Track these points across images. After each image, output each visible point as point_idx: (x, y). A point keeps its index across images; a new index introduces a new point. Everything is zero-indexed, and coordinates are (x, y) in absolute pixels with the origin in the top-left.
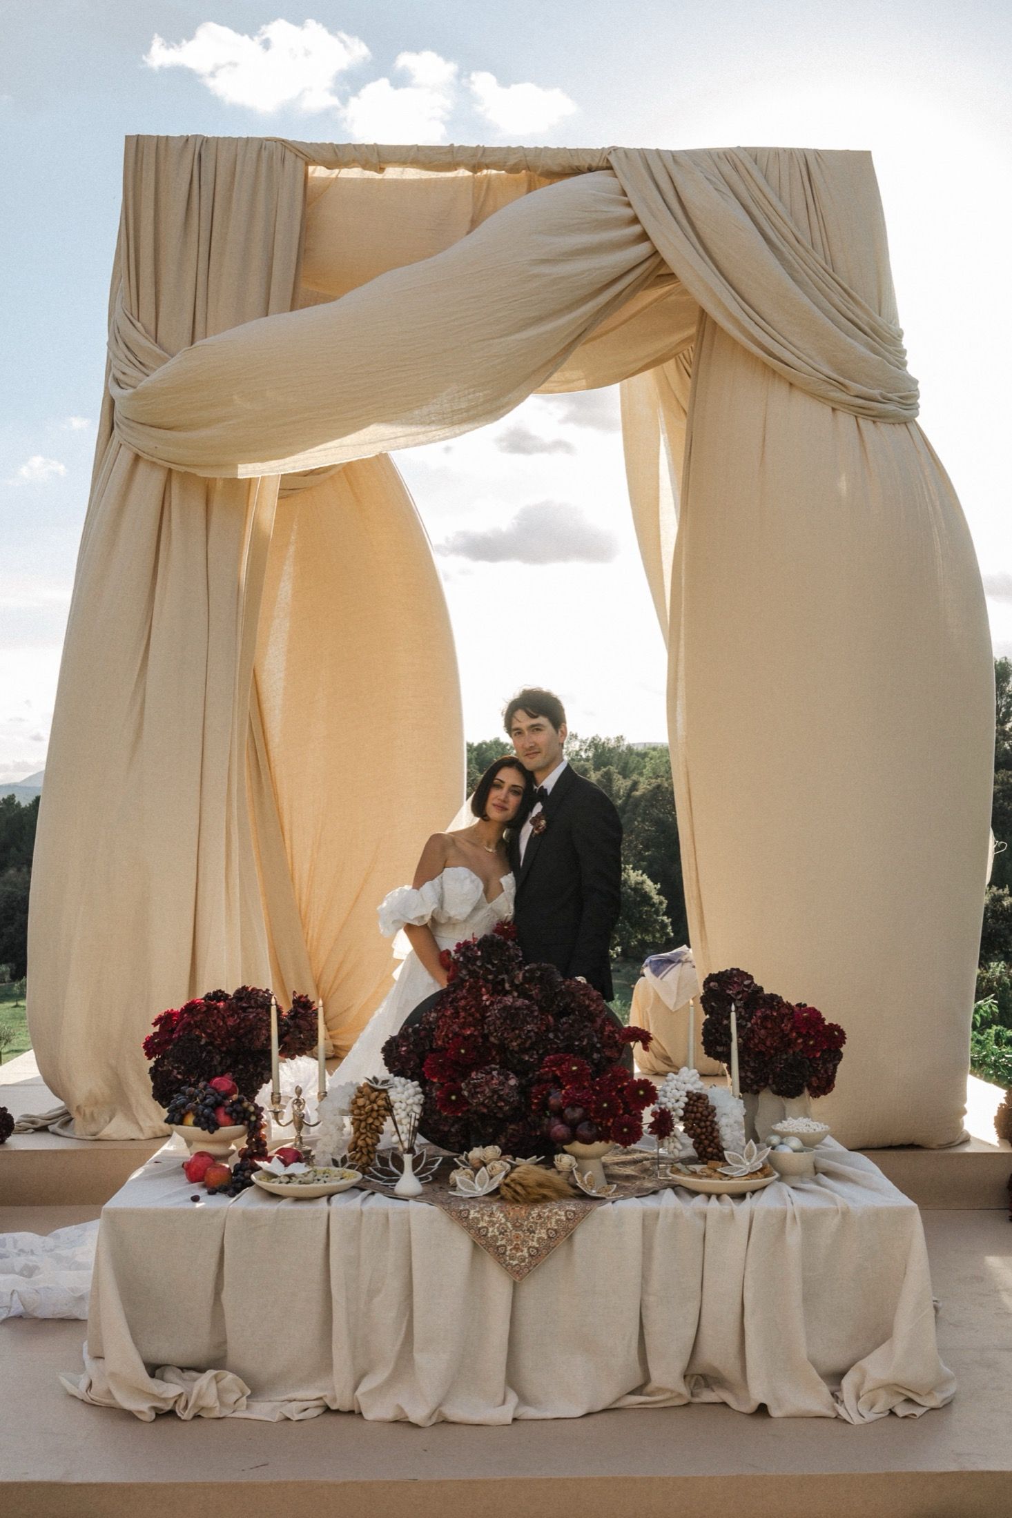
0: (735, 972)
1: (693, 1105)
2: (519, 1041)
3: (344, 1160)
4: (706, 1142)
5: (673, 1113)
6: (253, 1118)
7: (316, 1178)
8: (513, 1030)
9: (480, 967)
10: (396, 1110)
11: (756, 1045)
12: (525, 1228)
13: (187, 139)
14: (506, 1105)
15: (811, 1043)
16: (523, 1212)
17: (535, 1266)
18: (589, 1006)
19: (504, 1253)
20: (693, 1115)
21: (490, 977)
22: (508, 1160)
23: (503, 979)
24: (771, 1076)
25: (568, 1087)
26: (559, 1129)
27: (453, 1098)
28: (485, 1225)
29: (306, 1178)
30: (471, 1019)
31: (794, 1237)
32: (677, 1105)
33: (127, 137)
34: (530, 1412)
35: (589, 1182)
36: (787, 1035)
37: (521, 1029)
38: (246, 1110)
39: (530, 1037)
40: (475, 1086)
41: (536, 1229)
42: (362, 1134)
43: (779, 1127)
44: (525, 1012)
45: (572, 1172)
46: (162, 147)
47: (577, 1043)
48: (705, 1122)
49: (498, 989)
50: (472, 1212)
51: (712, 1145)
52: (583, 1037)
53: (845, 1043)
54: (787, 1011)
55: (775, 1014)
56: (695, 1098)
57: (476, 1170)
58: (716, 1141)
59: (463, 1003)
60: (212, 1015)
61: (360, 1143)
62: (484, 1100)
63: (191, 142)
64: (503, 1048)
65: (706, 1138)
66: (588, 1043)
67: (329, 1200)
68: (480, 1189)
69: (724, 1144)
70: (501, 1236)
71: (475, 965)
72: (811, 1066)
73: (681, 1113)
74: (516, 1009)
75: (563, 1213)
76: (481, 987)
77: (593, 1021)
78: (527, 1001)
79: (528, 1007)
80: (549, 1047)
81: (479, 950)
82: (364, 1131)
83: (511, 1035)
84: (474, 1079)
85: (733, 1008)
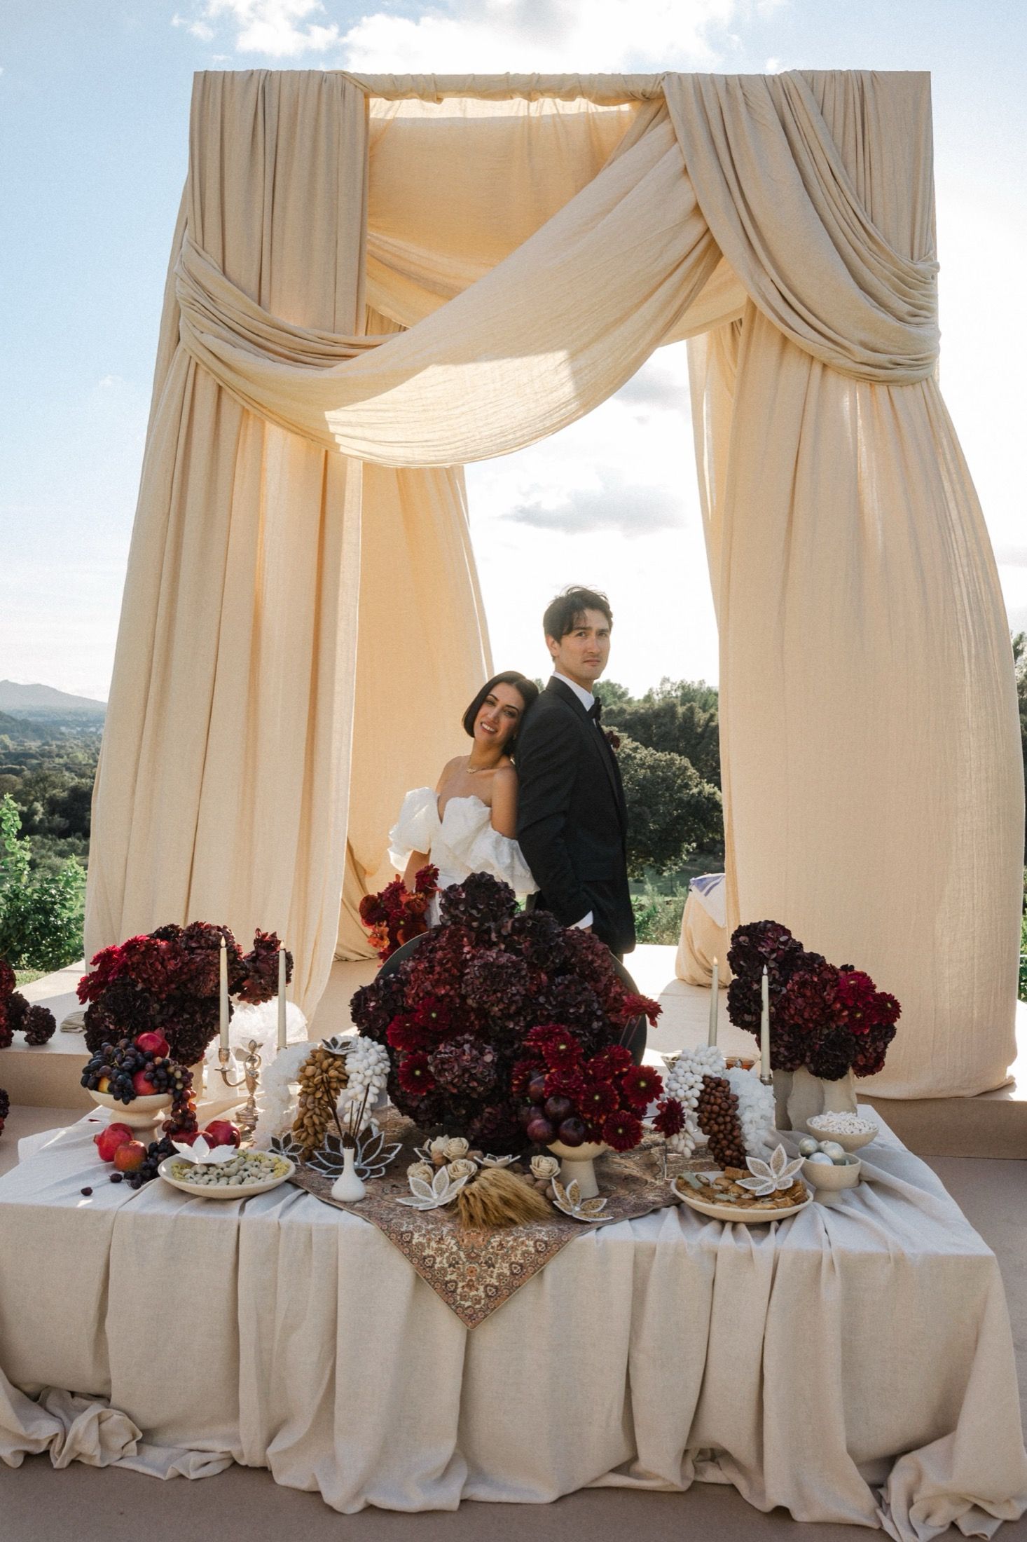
0: (769, 925)
1: (710, 1094)
2: (501, 1006)
3: (287, 1140)
4: (724, 1142)
5: (684, 1104)
6: (179, 1086)
7: (242, 1167)
8: (495, 992)
9: (463, 912)
10: (352, 1082)
11: (792, 1017)
12: (482, 1260)
13: (252, 73)
14: (480, 1085)
15: (859, 1015)
16: (480, 1239)
17: (493, 1310)
18: (593, 962)
19: (454, 1291)
20: (709, 1107)
21: (475, 924)
22: (476, 1158)
23: (489, 927)
24: (808, 1054)
25: (553, 1071)
26: (538, 1124)
27: (418, 1073)
28: (432, 1253)
29: (226, 1170)
30: (447, 975)
31: (831, 1291)
32: (689, 1093)
33: (196, 73)
34: (482, 1493)
35: (572, 1196)
36: (830, 1007)
37: (504, 992)
38: (170, 1077)
39: (516, 1002)
40: (443, 1062)
41: (496, 1262)
42: (308, 1110)
43: (817, 1123)
44: (510, 971)
45: (550, 1181)
46: (228, 80)
47: (572, 1011)
48: (724, 1116)
49: (482, 941)
50: (416, 1235)
51: (732, 1146)
52: (580, 1003)
53: (899, 1017)
54: (830, 976)
55: (816, 979)
56: (713, 1085)
57: (435, 1167)
58: (737, 1141)
59: (440, 954)
60: (151, 957)
61: (306, 1121)
62: (453, 1079)
63: (255, 76)
64: (482, 1012)
65: (725, 1138)
66: (585, 1011)
67: (242, 1208)
68: (435, 1196)
69: (747, 1146)
70: (452, 1268)
71: (457, 908)
72: (857, 1043)
73: (695, 1103)
74: (498, 967)
75: (531, 1243)
76: (463, 936)
77: (597, 981)
78: (514, 957)
79: (514, 964)
80: (539, 1013)
81: (464, 891)
82: (310, 1107)
83: (493, 998)
84: (441, 1053)
85: (765, 970)
